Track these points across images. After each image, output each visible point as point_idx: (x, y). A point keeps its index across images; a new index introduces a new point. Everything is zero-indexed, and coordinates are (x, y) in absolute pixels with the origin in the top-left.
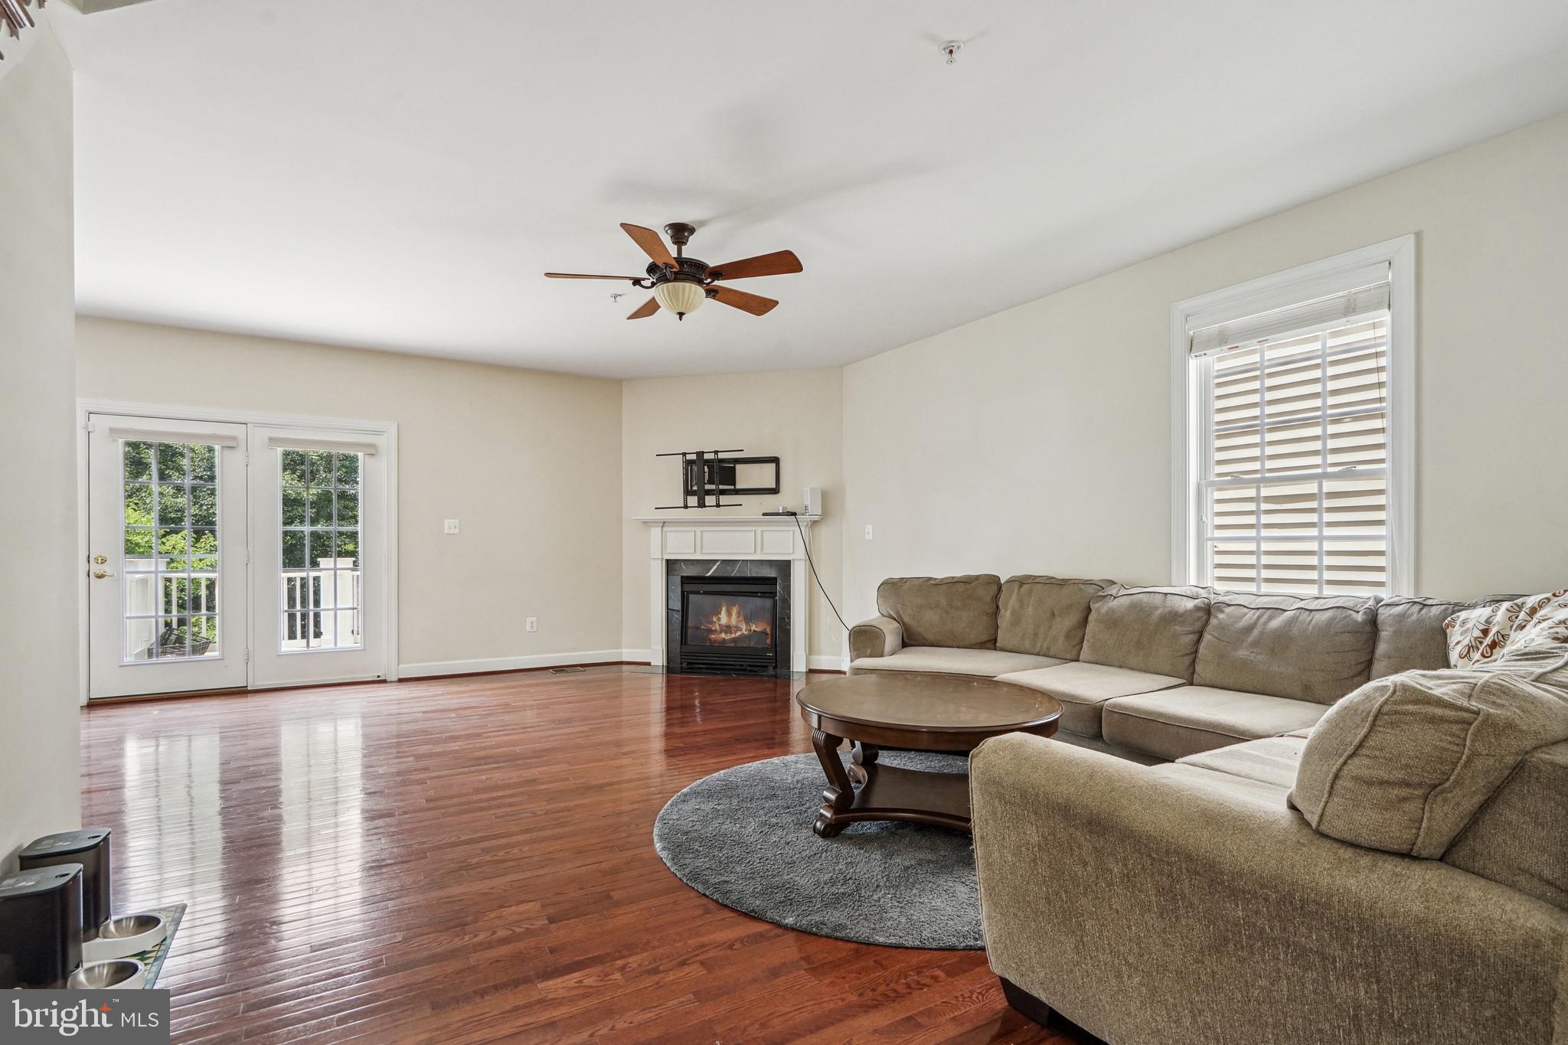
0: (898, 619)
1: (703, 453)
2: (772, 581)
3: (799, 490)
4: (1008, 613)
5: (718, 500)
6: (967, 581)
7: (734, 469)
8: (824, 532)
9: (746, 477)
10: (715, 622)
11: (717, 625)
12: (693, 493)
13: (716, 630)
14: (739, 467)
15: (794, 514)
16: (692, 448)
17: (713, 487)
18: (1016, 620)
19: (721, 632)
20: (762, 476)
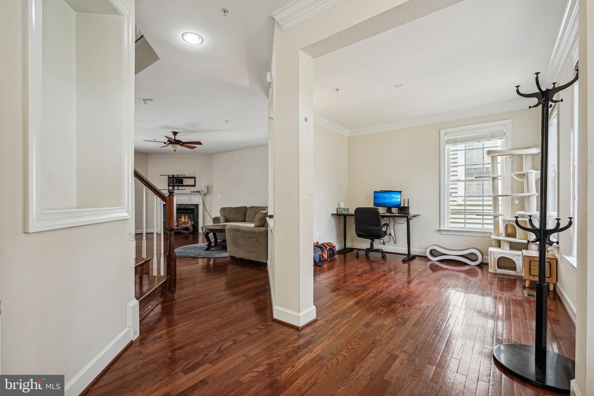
0: (224, 216)
1: (174, 175)
2: (193, 209)
3: (201, 185)
4: (248, 214)
5: (178, 188)
6: (240, 208)
7: (182, 180)
8: (208, 197)
9: (186, 182)
10: (180, 221)
11: (181, 222)
12: (171, 186)
13: (180, 224)
14: (184, 179)
15: (200, 192)
16: (171, 174)
17: (177, 184)
18: (249, 216)
19: (182, 224)
20: (191, 182)
